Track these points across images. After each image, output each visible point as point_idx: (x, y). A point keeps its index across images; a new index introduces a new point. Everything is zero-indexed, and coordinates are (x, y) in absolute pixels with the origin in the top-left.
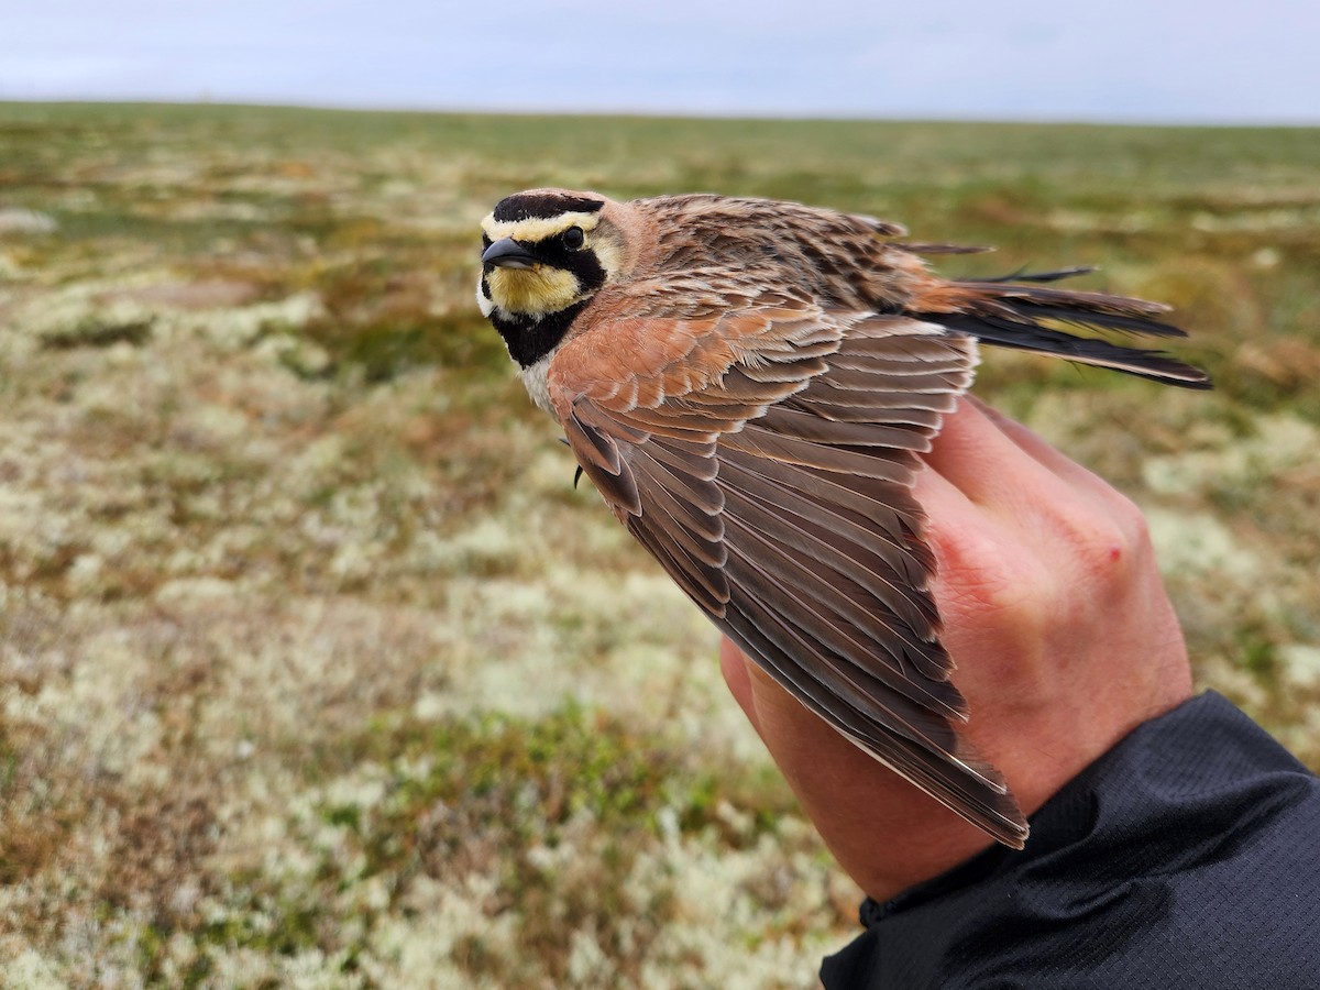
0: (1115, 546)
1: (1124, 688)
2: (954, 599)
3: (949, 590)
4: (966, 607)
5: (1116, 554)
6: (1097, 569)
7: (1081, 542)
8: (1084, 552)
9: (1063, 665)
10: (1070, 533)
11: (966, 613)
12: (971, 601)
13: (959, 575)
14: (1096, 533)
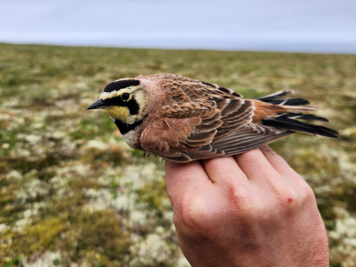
0: (291, 198)
1: (293, 246)
2: (230, 207)
3: (229, 204)
4: (233, 210)
5: (290, 200)
6: (282, 204)
7: (278, 194)
8: (279, 198)
9: (267, 233)
10: (275, 191)
11: (232, 211)
12: (235, 208)
13: (232, 199)
14: (284, 192)
